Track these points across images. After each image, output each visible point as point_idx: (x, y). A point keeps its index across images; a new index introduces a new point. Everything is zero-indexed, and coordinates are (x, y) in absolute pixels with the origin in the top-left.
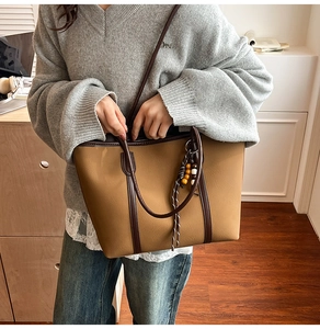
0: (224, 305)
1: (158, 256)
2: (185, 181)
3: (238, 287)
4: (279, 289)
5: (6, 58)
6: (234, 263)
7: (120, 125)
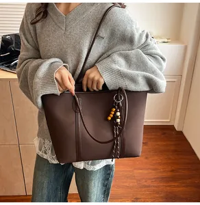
0: (144, 181)
1: (95, 167)
3: (150, 171)
4: (172, 171)
6: (146, 158)
7: (71, 85)
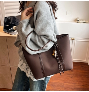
0: (68, 89)
4: (83, 85)
6: (71, 78)
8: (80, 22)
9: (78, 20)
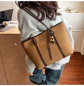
0: (63, 80)
2: (51, 41)
5: (5, 16)
8: (72, 12)
9: (70, 10)
